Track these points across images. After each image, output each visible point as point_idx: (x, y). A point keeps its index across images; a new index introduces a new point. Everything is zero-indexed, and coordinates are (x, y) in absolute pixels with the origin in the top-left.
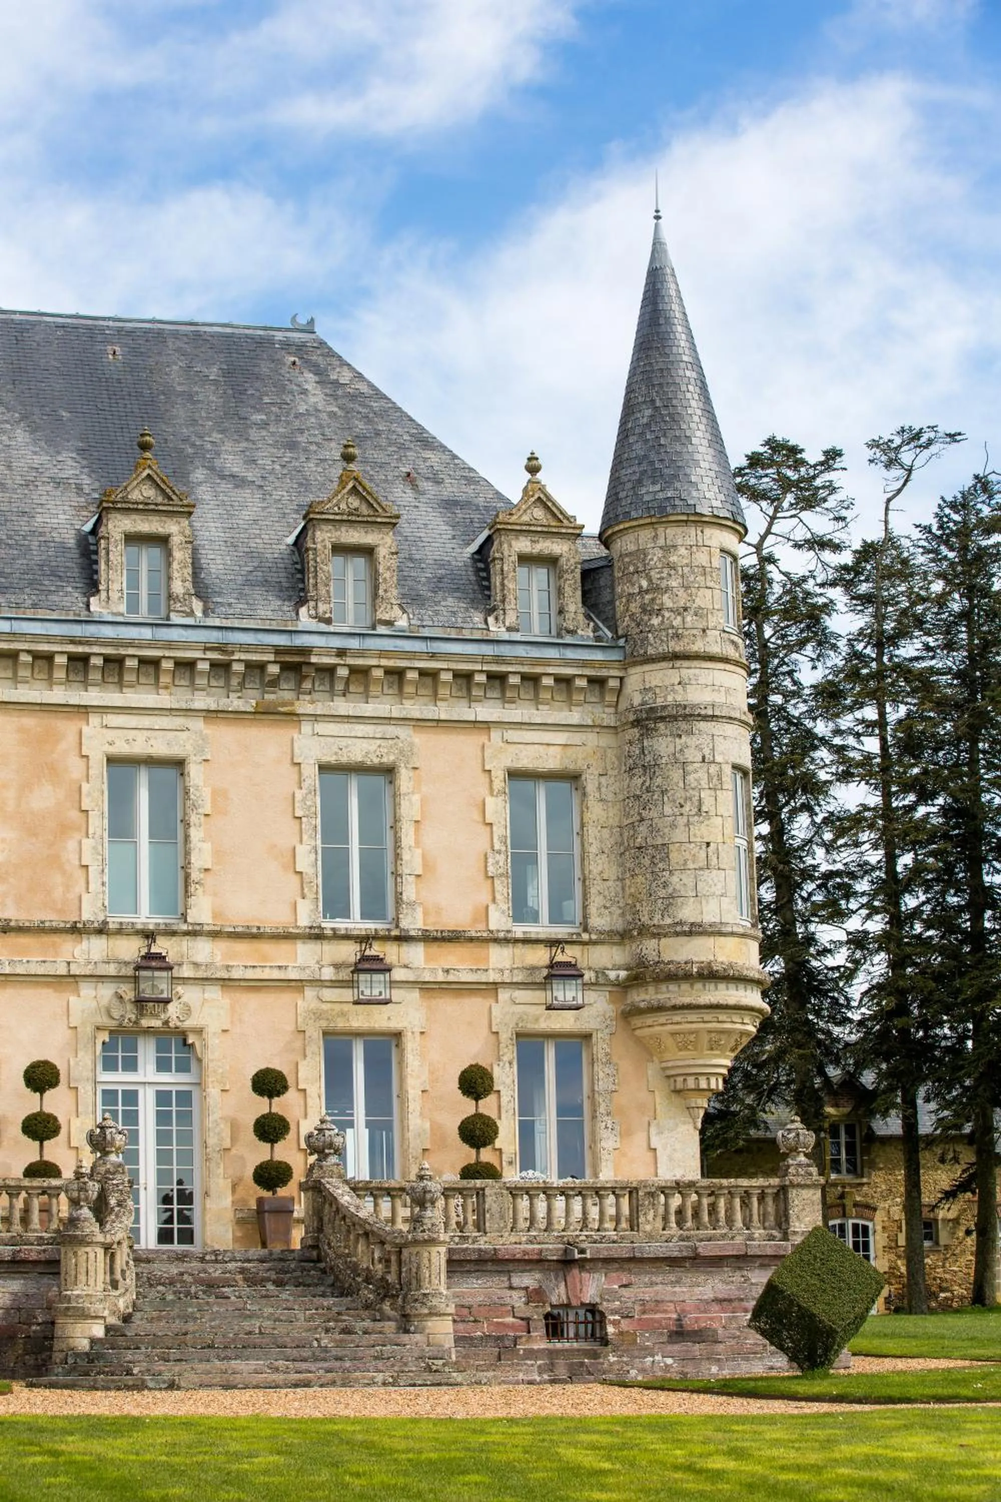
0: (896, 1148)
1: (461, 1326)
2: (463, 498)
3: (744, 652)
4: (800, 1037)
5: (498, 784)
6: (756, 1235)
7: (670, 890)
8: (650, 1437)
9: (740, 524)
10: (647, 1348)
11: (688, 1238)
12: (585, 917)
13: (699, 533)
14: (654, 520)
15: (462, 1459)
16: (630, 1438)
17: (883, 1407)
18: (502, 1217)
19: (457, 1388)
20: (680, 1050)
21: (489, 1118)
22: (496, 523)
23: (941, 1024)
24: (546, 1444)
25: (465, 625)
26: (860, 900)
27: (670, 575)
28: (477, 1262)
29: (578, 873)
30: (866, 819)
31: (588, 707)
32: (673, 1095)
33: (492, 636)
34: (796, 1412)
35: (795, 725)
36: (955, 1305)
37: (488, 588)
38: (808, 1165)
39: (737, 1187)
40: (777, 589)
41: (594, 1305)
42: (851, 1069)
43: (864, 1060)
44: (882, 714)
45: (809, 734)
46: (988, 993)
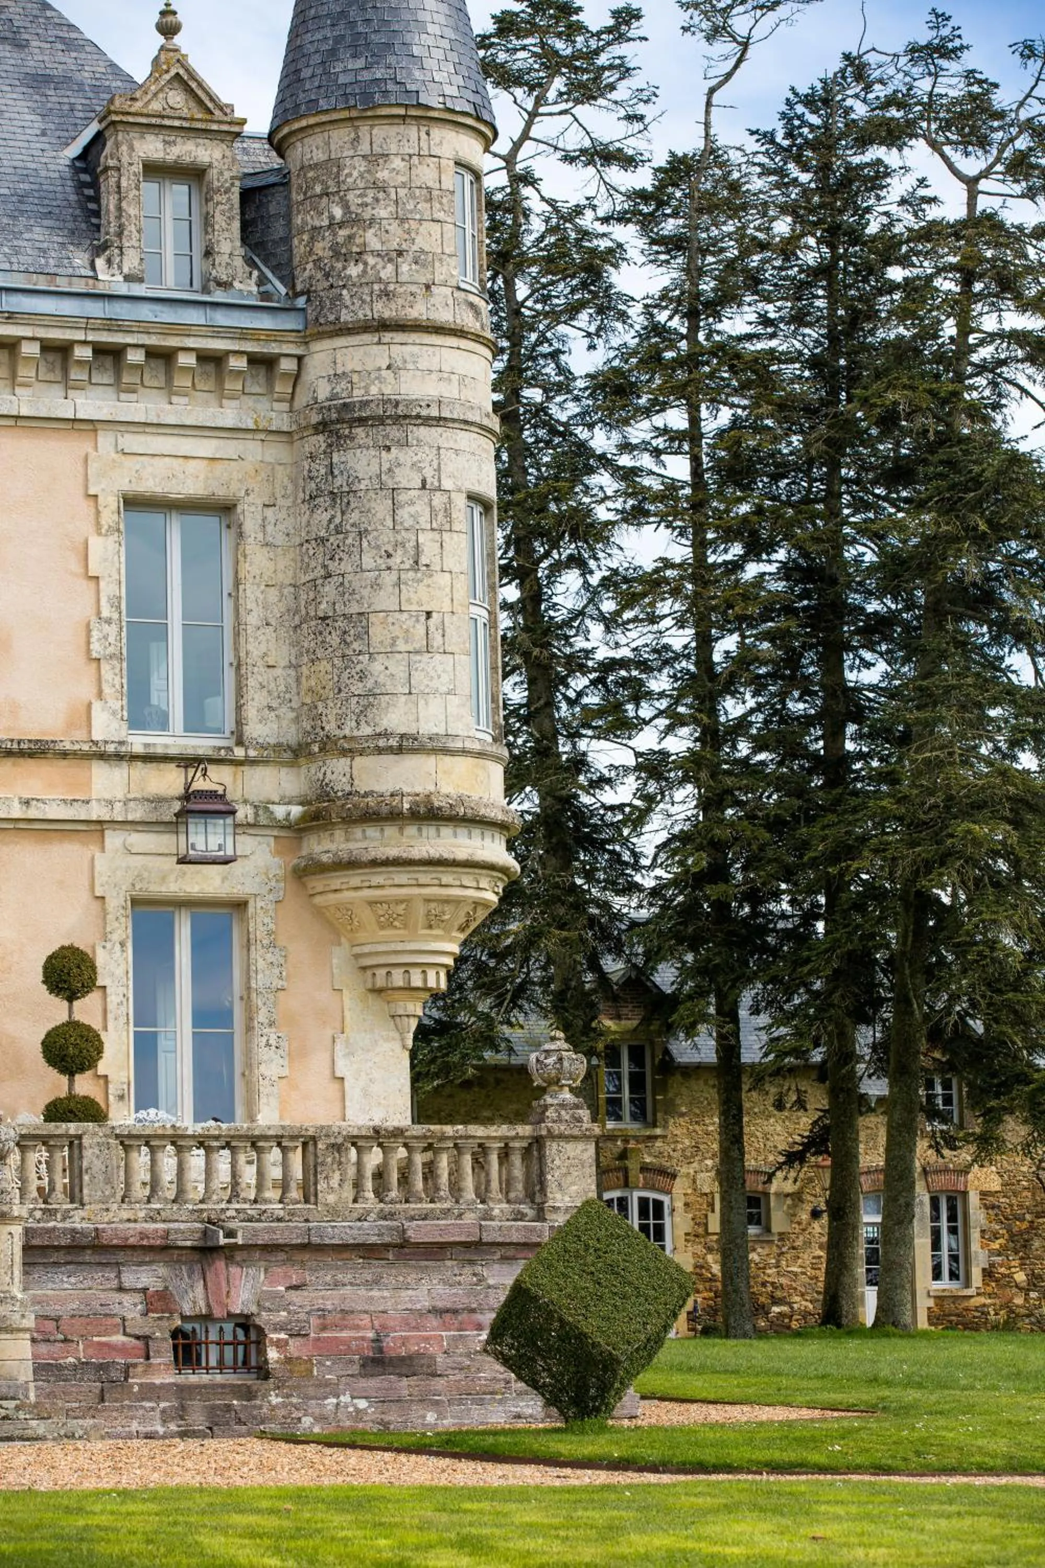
0: (706, 1082)
1: (43, 1348)
2: (59, 71)
3: (487, 320)
4: (562, 911)
5: (109, 517)
6: (496, 1212)
7: (370, 684)
8: (337, 1519)
9: (486, 123)
10: (327, 1384)
11: (391, 1216)
12: (239, 723)
13: (423, 136)
14: (354, 114)
15: (51, 1552)
16: (308, 1521)
17: (690, 1477)
18: (108, 1181)
19: (38, 1444)
20: (382, 928)
21: (89, 1028)
22: (110, 112)
23: (776, 895)
24: (179, 1529)
25: (60, 271)
26: (657, 704)
27: (377, 200)
28: (69, 1248)
29: (229, 657)
30: (666, 581)
31: (249, 401)
32: (370, 996)
33: (101, 289)
34: (557, 1483)
35: (561, 434)
36: (794, 1325)
37: (97, 214)
38: (577, 1107)
39: (468, 1137)
40: (537, 226)
41: (247, 1317)
42: (640, 961)
43: (660, 948)
44: (695, 421)
45: (583, 448)
46: (850, 848)
